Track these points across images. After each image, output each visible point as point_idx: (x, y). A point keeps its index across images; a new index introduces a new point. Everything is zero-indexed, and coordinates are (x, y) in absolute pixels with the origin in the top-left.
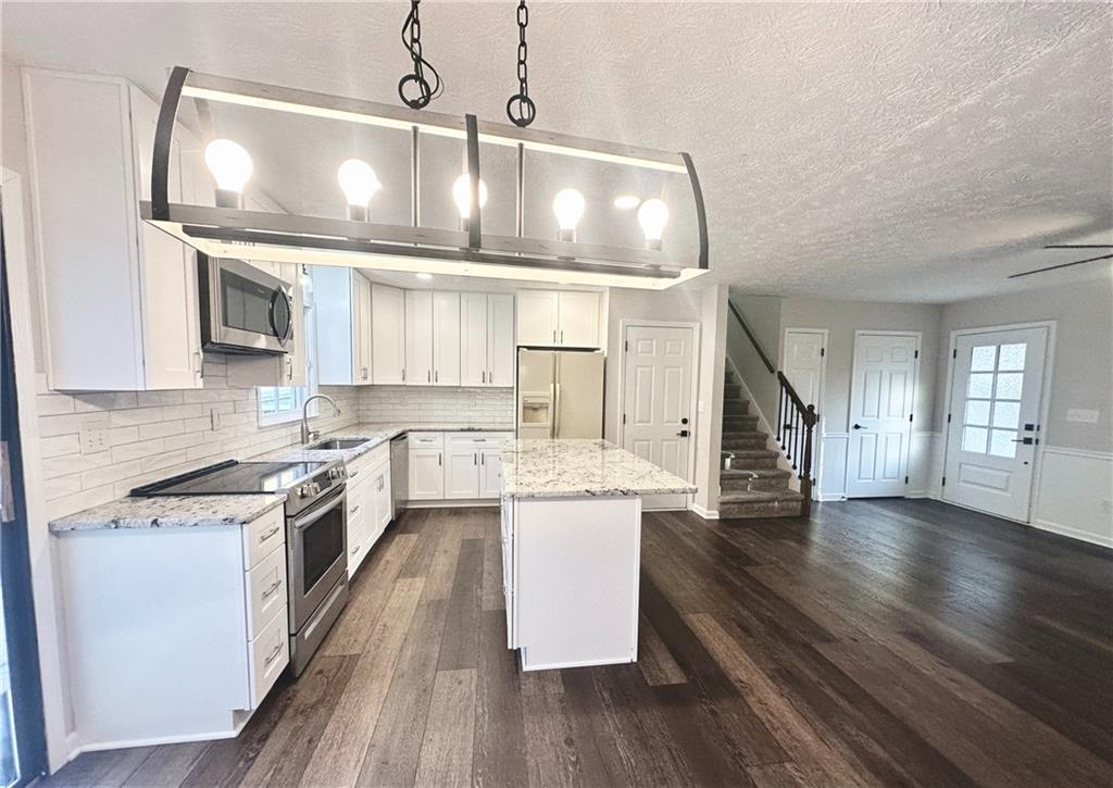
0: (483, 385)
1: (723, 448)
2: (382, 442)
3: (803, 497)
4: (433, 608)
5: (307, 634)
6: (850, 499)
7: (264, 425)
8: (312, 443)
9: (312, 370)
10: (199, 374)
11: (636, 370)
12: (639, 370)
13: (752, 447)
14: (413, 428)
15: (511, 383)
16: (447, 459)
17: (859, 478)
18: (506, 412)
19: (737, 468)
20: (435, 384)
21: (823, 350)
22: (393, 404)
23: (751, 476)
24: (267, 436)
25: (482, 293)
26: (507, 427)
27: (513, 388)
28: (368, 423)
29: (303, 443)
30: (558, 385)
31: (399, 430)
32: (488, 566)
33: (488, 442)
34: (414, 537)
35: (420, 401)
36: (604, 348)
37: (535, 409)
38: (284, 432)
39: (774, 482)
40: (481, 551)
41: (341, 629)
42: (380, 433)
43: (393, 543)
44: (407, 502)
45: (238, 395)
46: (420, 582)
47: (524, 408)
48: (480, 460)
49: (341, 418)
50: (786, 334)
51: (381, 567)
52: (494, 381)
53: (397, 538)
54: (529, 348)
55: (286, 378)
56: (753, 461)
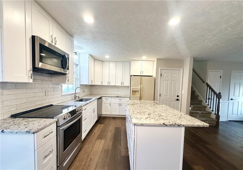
0: (121, 85)
1: (191, 104)
2: (95, 100)
3: (217, 120)
4: (106, 152)
5: (64, 165)
6: (229, 121)
7: (63, 95)
8: (77, 99)
9: (79, 80)
10: (30, 78)
11: (164, 82)
12: (165, 82)
13: (197, 104)
14: (104, 96)
15: (129, 85)
16: (112, 104)
17: (232, 115)
18: (127, 92)
19: (193, 110)
20: (109, 85)
21: (221, 76)
22: (99, 90)
23: (199, 113)
24: (65, 97)
25: (122, 62)
26: (128, 96)
27: (129, 86)
28: (93, 94)
29: (75, 99)
30: (142, 86)
31: (100, 96)
32: (122, 137)
33: (122, 100)
34: (103, 125)
35: (106, 89)
36: (154, 75)
37: (135, 92)
38: (69, 96)
39: (206, 115)
40: (120, 132)
41: (78, 158)
42: (95, 97)
43: (97, 127)
44: (101, 115)
45: (55, 86)
46: (103, 141)
47: (132, 91)
48: (120, 105)
49: (84, 93)
50: (209, 72)
51: (93, 135)
52: (124, 84)
53: (98, 125)
54: (134, 76)
55: (67, 81)
56: (198, 108)
